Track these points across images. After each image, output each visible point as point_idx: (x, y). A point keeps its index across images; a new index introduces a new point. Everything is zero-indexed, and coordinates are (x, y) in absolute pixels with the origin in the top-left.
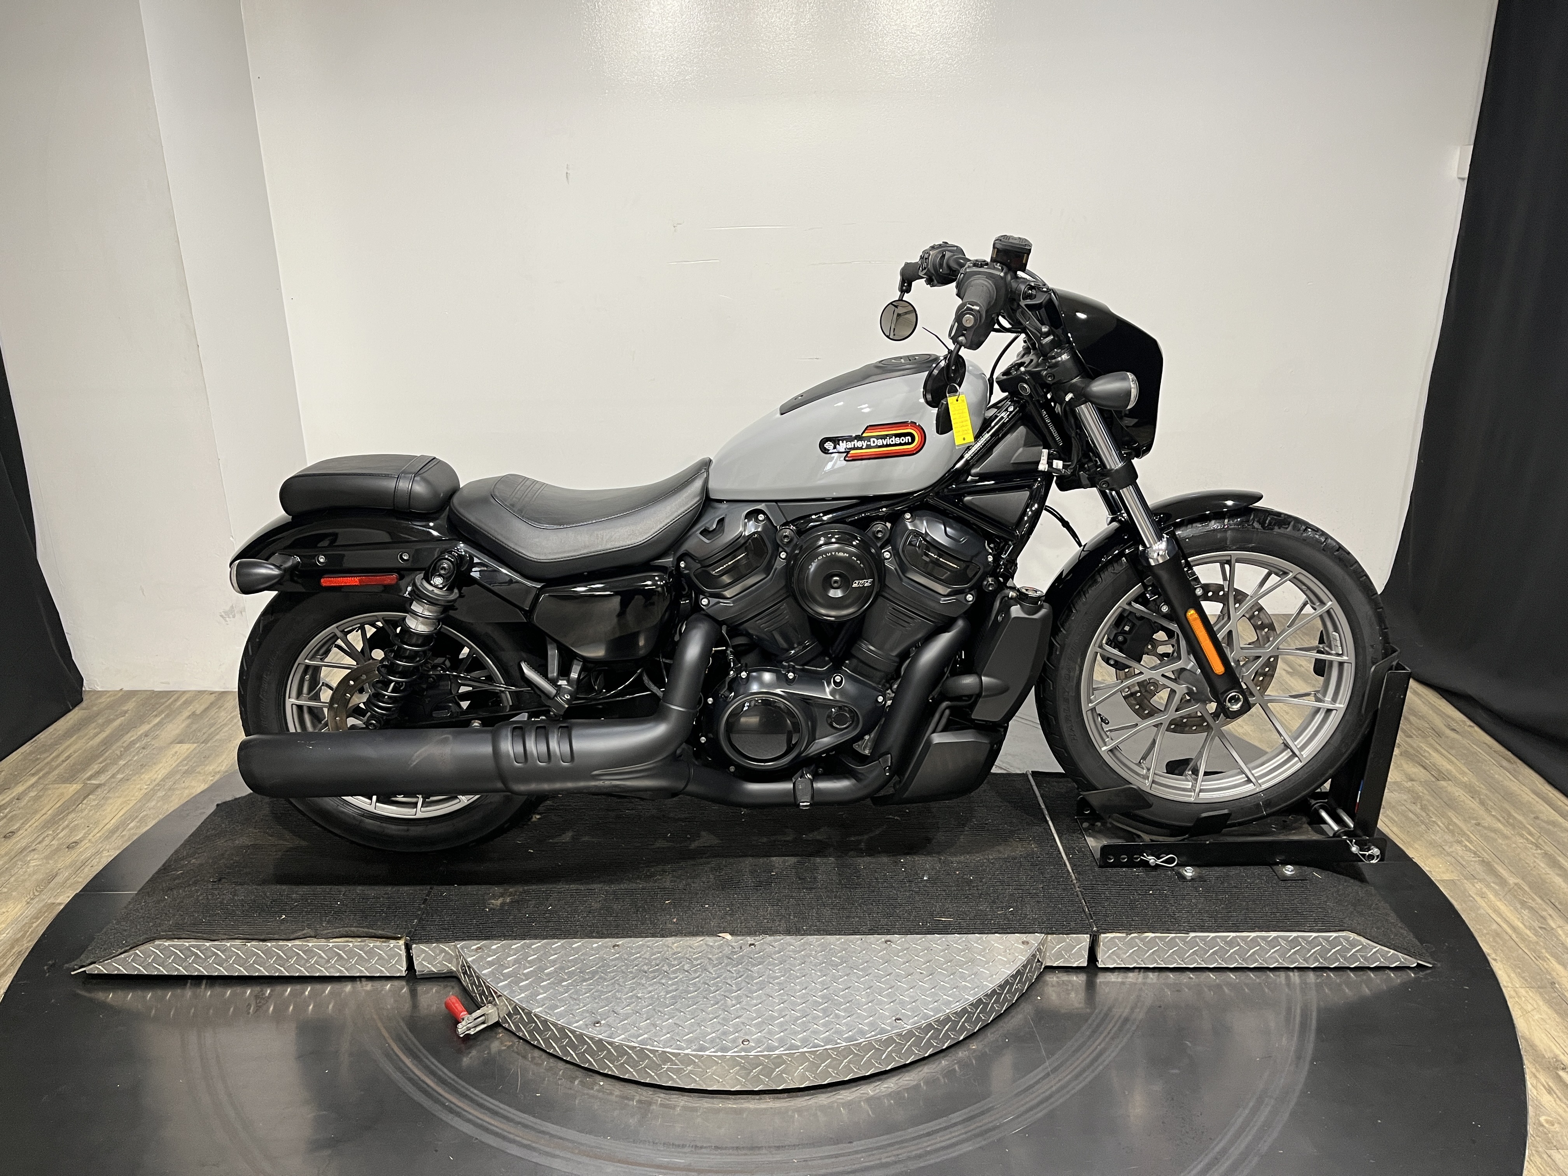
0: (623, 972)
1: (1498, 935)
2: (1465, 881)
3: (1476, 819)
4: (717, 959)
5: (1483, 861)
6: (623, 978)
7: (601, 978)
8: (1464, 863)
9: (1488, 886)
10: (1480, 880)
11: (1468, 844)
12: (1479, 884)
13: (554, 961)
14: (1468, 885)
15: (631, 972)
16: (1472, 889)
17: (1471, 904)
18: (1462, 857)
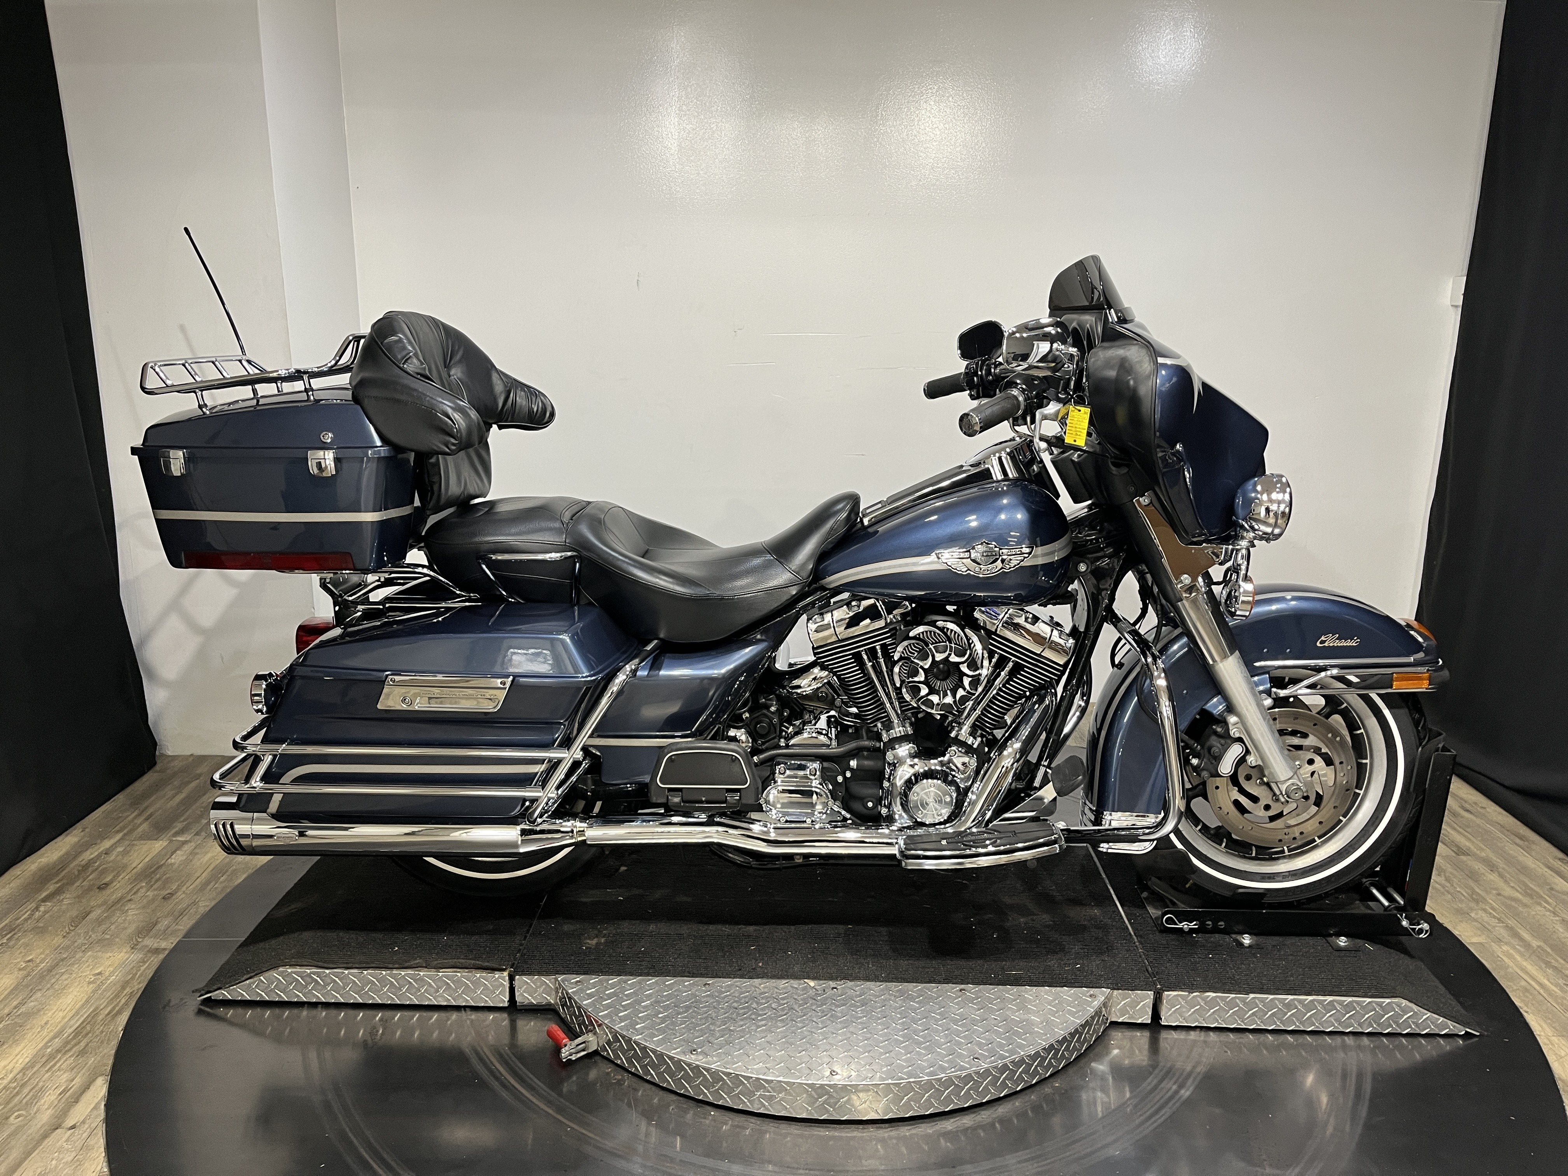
0: (715, 1008)
1: (1526, 990)
2: (1492, 944)
3: (1496, 889)
4: (803, 999)
5: (1507, 926)
6: (715, 1012)
7: (694, 1011)
8: (1490, 928)
9: (1514, 948)
10: (1506, 944)
11: (1491, 911)
12: (1506, 946)
13: (650, 995)
14: (1495, 947)
15: (722, 1008)
16: (1500, 950)
17: (1498, 963)
18: (1488, 924)
